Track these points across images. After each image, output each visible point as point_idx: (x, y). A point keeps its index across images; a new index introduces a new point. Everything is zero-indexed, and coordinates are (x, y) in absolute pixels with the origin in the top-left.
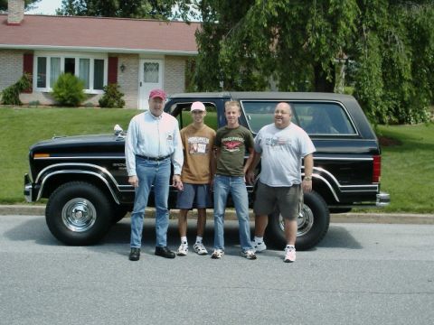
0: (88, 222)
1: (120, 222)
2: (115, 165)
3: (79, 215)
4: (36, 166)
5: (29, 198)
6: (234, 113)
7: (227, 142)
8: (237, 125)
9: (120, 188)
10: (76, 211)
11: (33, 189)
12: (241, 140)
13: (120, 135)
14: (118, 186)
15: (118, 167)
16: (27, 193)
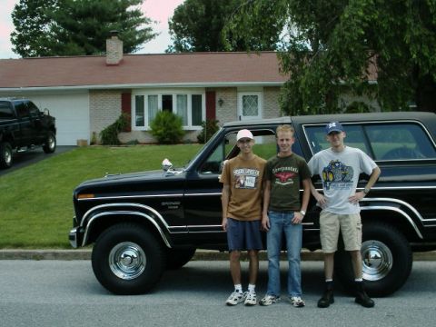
0: (137, 269)
1: (186, 266)
2: (163, 204)
3: (128, 261)
4: (81, 207)
5: (74, 243)
6: (287, 140)
7: (280, 172)
8: (291, 153)
9: (171, 229)
10: (126, 256)
11: (78, 232)
12: (295, 170)
13: (169, 171)
14: (168, 227)
15: (166, 206)
16: (72, 238)
